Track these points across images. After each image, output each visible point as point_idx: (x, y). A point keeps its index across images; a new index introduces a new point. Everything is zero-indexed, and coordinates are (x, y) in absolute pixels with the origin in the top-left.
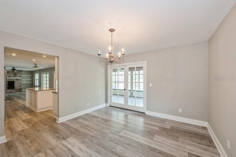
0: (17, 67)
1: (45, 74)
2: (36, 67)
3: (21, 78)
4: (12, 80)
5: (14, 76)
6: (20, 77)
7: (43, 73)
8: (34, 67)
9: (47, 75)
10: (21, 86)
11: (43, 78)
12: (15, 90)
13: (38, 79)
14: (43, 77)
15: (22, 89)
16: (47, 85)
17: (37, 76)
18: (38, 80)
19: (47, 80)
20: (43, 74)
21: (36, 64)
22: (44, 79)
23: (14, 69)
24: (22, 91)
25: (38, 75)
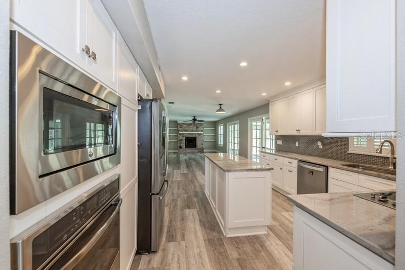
0: (198, 116)
1: (231, 125)
2: (221, 109)
3: (202, 133)
4: (194, 136)
5: (197, 131)
6: (202, 131)
7: (230, 123)
8: (218, 111)
9: (236, 126)
10: (202, 145)
11: (229, 133)
12: (197, 149)
13: (222, 134)
14: (229, 131)
15: (203, 149)
16: (236, 145)
17: (221, 129)
18: (222, 136)
19: (236, 136)
20: (229, 125)
21: (220, 105)
22: (231, 134)
23: (194, 120)
24: (204, 152)
25: (222, 127)
